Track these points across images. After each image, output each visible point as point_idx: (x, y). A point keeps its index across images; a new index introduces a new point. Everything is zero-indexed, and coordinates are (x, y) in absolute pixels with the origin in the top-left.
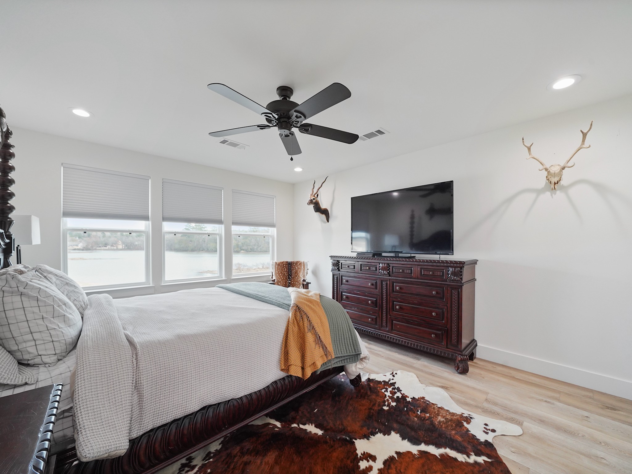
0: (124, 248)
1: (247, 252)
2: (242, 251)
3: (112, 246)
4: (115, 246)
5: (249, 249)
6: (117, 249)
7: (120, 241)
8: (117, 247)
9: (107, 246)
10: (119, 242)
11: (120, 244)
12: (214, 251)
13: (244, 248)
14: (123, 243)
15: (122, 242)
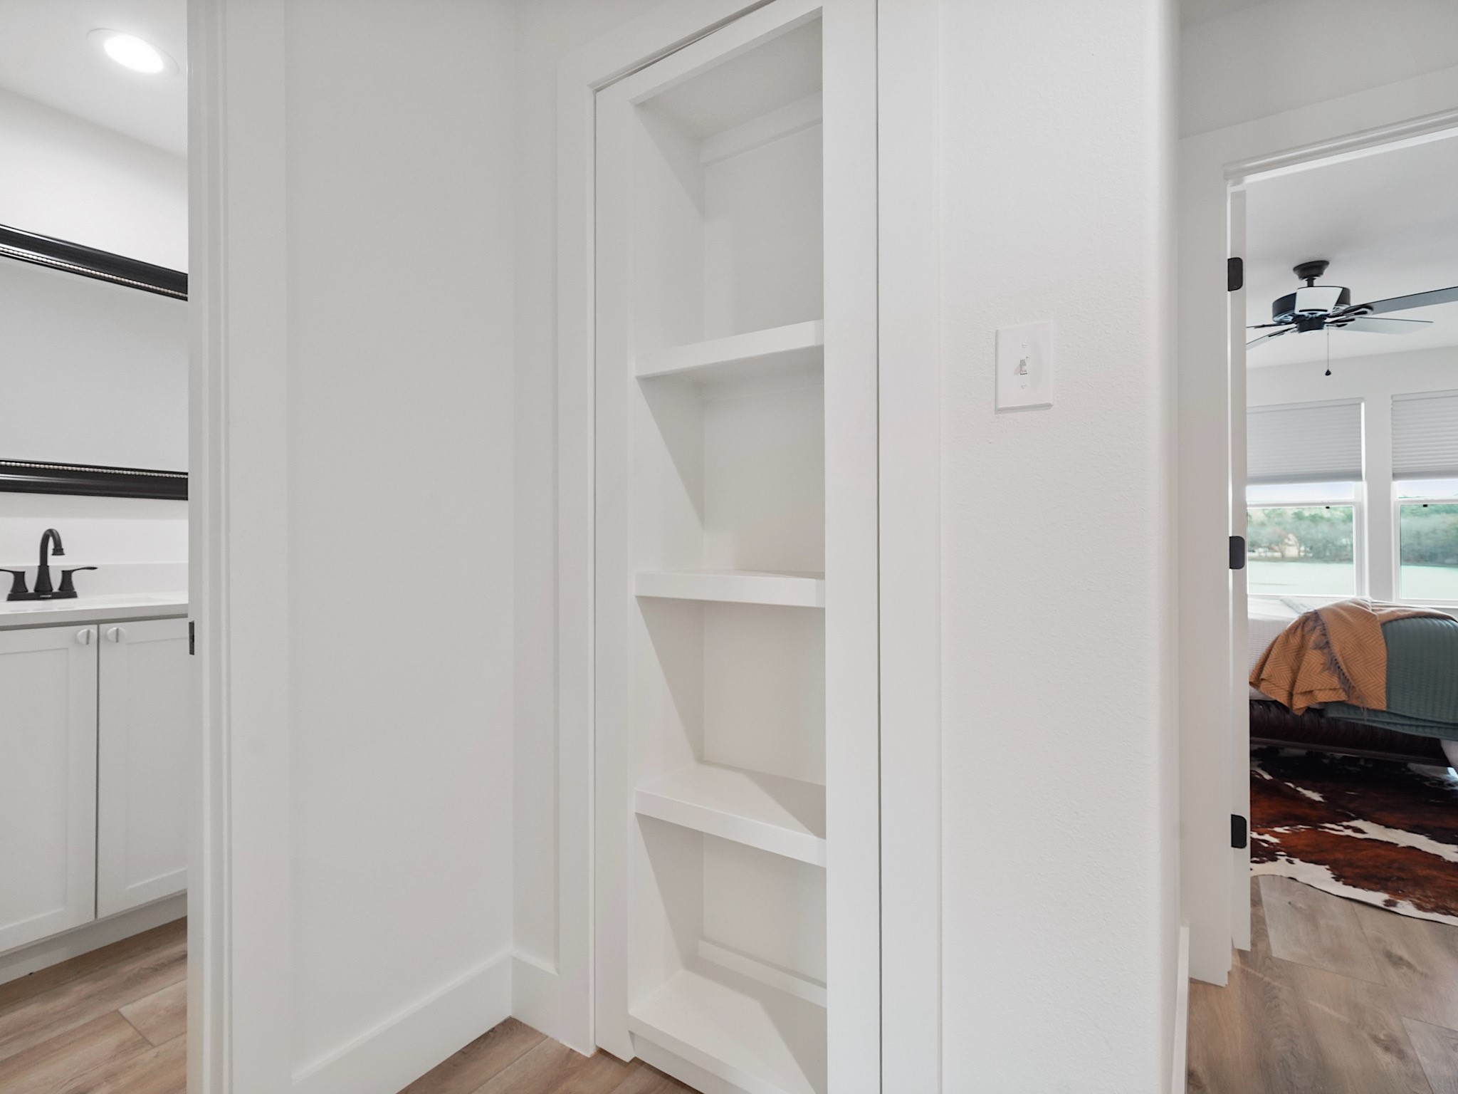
0: (1305, 556)
3: (1270, 549)
4: (1276, 548)
7: (1291, 536)
8: (1282, 552)
9: (1256, 550)
10: (1289, 539)
11: (1290, 543)
14: (1301, 541)
15: (1297, 537)
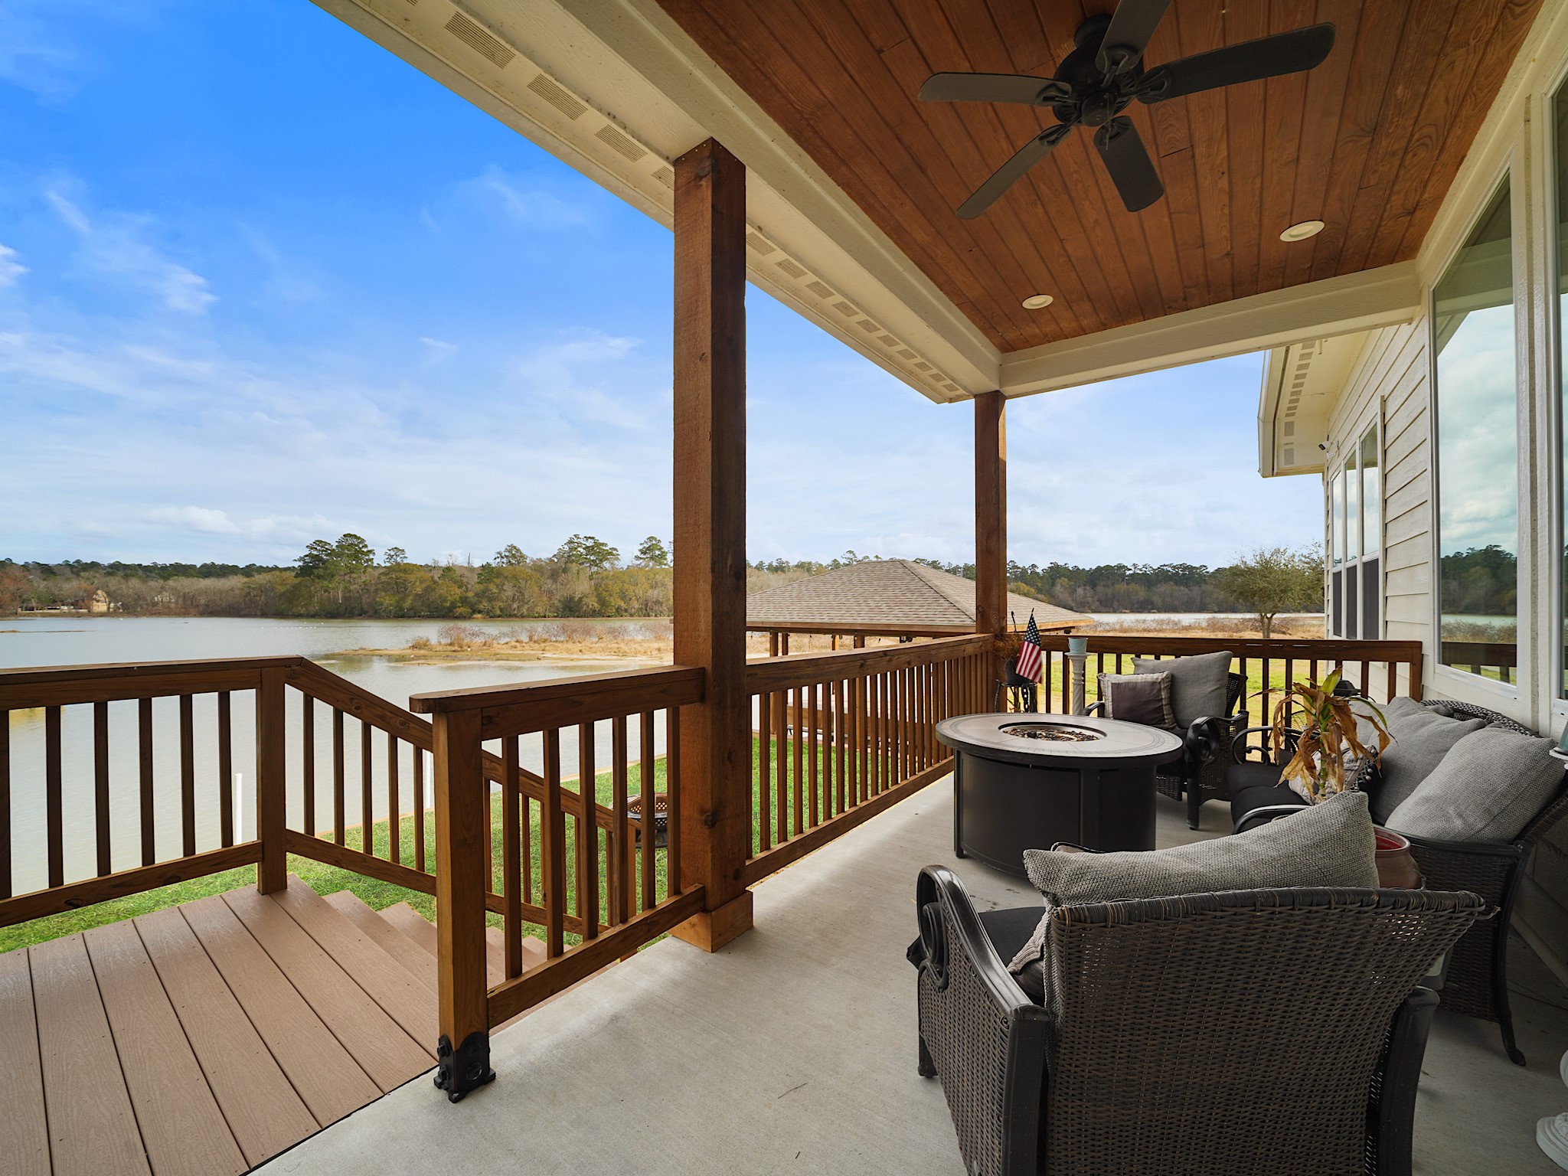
1: (491, 617)
2: (479, 616)
5: (497, 608)
6: (91, 614)
12: (395, 617)
13: (481, 607)
